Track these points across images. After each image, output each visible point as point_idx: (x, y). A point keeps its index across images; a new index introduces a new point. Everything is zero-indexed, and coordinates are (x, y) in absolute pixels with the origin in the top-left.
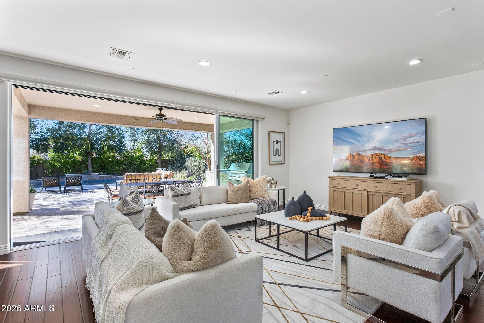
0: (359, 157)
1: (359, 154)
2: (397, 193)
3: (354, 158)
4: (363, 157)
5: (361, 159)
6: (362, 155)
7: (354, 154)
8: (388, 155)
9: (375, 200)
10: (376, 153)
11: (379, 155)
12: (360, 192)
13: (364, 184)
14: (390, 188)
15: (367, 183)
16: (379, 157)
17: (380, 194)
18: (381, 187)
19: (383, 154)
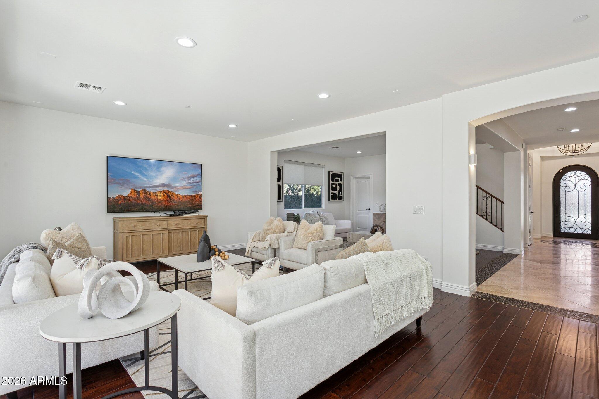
0: (145, 195)
1: (145, 191)
2: (195, 227)
3: (139, 195)
4: (150, 194)
5: (148, 195)
6: (149, 192)
7: (139, 190)
8: (176, 193)
9: (175, 238)
10: (164, 190)
11: (167, 192)
12: (161, 232)
13: (165, 223)
14: (189, 223)
15: (169, 222)
16: (167, 194)
17: (180, 231)
18: (182, 224)
19: (171, 191)
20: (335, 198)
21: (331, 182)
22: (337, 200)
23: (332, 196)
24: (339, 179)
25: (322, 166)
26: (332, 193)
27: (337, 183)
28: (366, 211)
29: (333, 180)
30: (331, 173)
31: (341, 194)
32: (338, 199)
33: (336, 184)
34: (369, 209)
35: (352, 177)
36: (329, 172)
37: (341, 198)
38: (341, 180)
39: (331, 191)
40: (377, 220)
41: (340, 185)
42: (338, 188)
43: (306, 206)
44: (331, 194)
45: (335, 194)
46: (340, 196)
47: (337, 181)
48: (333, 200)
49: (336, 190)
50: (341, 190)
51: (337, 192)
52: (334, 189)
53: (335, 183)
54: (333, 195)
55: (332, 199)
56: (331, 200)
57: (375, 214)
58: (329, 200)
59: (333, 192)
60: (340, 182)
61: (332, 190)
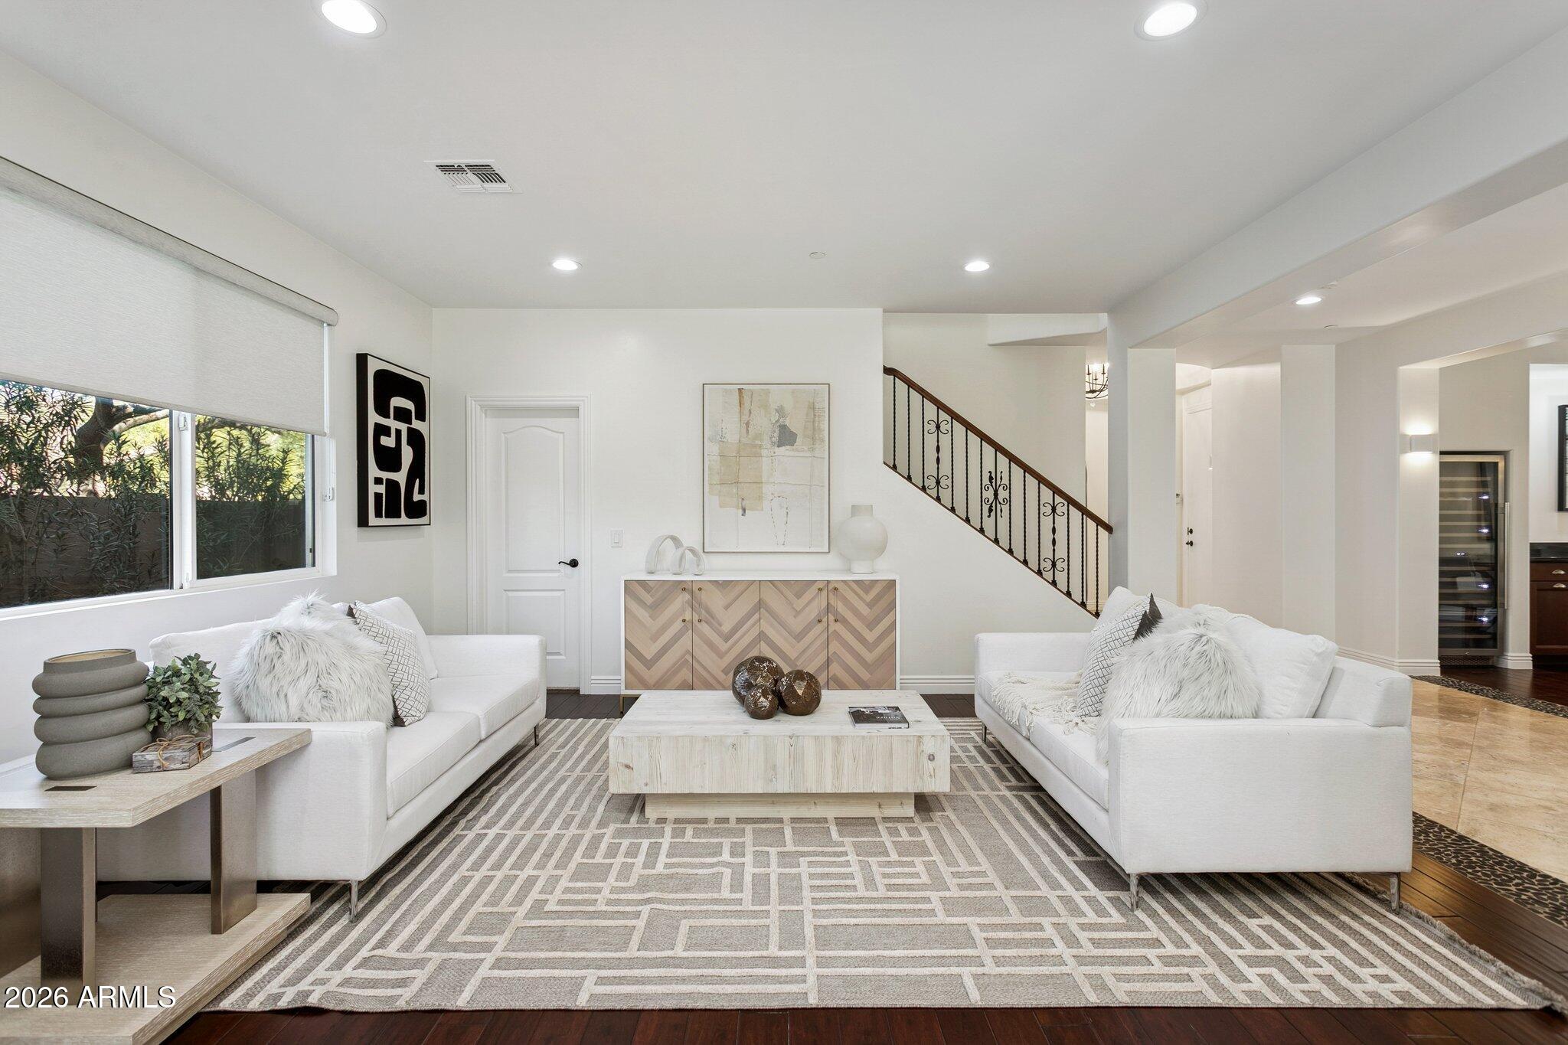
20: (393, 513)
21: (373, 418)
22: (404, 519)
23: (378, 496)
24: (409, 405)
25: (321, 317)
26: (378, 481)
27: (403, 427)
28: (559, 571)
29: (382, 409)
30: (373, 367)
31: (422, 491)
32: (409, 515)
33: (398, 432)
34: (574, 563)
35: (472, 405)
36: (362, 360)
37: (418, 510)
38: (421, 416)
39: (374, 471)
40: (642, 614)
41: (417, 441)
42: (407, 455)
43: (206, 569)
44: (373, 489)
45: (392, 486)
46: (417, 497)
47: (402, 415)
48: (384, 521)
49: (396, 468)
50: (418, 471)
51: (401, 477)
52: (389, 459)
53: (392, 423)
54: (381, 489)
55: (378, 514)
56: (373, 520)
57: (631, 588)
58: (363, 522)
59: (385, 475)
60: (416, 424)
61: (382, 466)
